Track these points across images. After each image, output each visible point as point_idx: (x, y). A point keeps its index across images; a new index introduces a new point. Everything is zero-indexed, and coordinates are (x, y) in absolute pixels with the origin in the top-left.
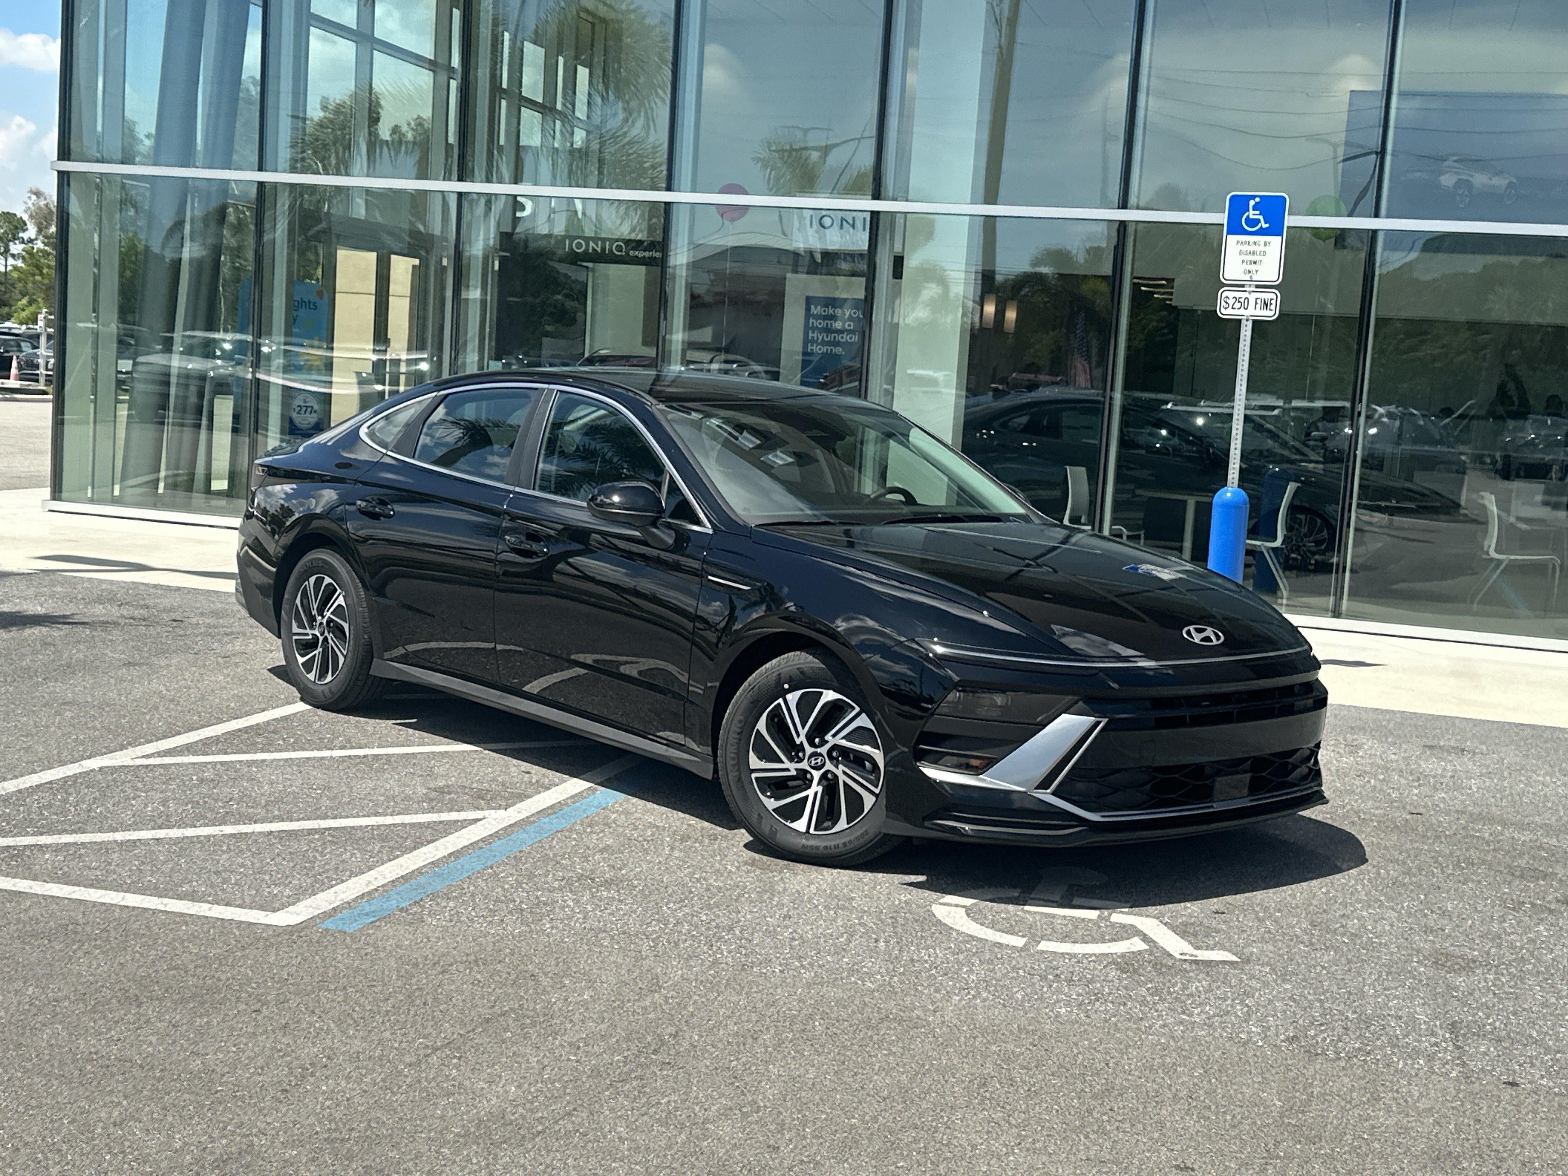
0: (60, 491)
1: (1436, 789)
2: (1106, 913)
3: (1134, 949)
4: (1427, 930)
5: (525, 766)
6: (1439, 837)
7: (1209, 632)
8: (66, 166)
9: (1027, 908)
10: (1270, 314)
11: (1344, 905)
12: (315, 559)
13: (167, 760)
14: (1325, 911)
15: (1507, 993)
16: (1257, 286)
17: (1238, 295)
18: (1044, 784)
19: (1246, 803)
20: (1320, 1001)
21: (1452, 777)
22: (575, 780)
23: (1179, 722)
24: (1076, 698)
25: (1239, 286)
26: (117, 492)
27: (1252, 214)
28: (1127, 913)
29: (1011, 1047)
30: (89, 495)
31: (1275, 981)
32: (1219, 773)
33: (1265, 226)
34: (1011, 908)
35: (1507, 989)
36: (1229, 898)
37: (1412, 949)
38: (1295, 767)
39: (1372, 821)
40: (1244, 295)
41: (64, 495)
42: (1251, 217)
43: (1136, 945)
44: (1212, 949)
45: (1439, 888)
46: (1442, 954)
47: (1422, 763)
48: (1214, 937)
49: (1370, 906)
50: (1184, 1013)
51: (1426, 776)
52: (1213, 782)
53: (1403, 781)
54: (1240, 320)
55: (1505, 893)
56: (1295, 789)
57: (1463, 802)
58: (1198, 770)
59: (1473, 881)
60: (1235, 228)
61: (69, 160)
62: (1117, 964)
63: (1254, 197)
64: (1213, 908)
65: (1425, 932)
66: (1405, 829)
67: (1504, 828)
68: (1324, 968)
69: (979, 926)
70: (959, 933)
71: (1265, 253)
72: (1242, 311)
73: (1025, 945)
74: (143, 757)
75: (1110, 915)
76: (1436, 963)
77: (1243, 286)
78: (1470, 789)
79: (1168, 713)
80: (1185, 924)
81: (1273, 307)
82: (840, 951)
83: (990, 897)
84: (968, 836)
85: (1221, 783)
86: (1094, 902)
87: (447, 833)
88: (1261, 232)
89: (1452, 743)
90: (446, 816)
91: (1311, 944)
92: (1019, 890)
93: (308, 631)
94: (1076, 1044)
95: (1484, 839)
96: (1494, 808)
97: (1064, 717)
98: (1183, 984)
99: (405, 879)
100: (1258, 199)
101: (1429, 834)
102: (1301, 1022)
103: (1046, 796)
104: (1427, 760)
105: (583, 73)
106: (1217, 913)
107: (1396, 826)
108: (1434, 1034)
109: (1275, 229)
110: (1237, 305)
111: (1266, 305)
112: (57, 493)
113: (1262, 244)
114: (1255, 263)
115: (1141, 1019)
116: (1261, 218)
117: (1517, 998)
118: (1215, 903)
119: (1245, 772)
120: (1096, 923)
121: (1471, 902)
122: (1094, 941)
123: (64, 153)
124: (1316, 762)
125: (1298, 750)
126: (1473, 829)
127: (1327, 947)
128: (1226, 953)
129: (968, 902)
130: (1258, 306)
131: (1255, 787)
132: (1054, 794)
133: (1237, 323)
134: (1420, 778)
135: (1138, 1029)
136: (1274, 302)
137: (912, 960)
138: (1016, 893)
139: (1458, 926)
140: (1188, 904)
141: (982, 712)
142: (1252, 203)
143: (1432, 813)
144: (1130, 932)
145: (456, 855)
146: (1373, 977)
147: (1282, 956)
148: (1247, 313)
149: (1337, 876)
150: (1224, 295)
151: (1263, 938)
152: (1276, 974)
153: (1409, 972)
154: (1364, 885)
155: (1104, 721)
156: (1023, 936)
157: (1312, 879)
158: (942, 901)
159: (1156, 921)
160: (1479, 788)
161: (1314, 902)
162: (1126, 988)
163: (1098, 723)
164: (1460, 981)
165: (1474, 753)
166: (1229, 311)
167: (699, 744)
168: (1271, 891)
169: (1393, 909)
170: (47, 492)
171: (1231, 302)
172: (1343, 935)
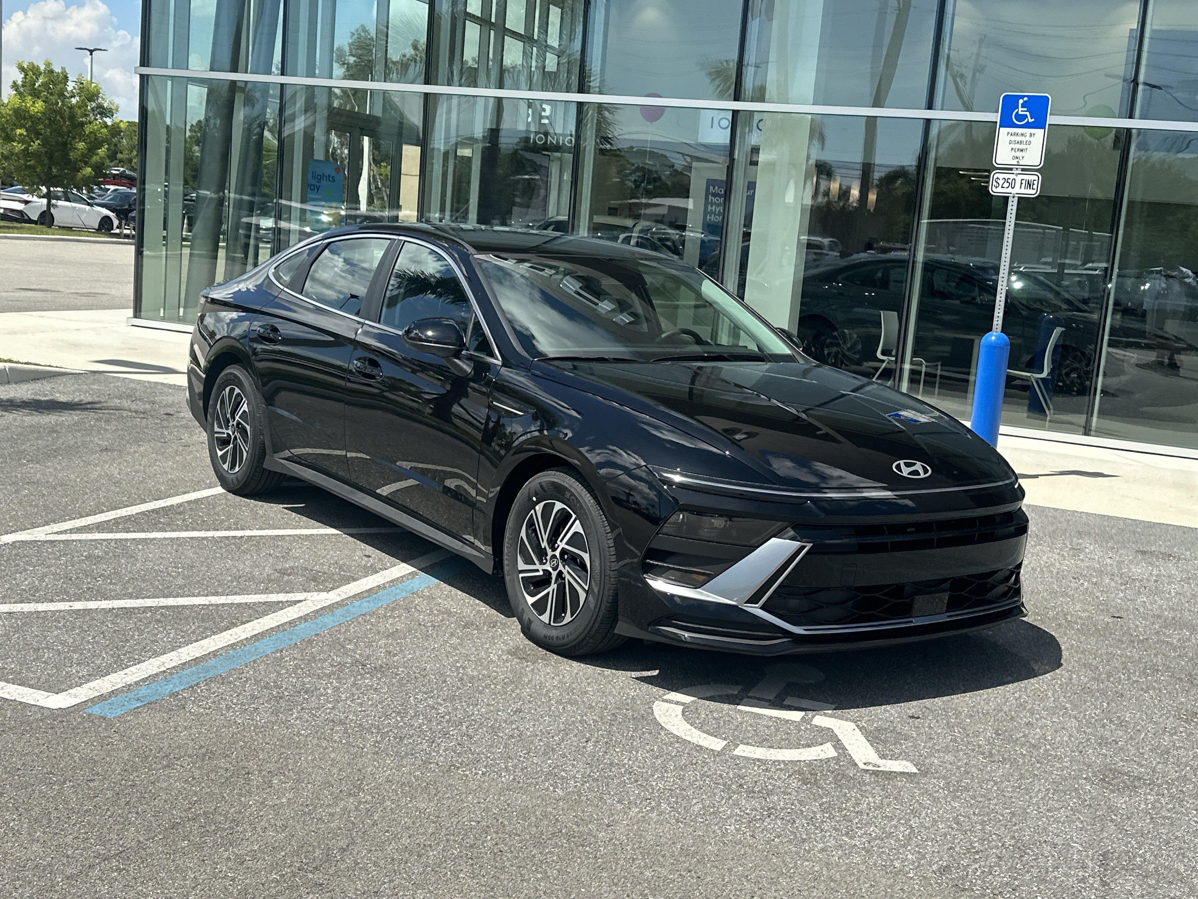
0: (140, 311)
1: (1139, 593)
2: (810, 714)
3: (823, 756)
4: (1103, 742)
5: (369, 550)
6: (1133, 642)
7: (918, 466)
8: (146, 71)
9: (740, 707)
10: (1032, 193)
11: (1032, 712)
12: (228, 374)
13: (75, 537)
14: (1012, 718)
15: (1164, 818)
16: (1023, 170)
17: (1007, 176)
18: (753, 599)
19: (943, 618)
20: (983, 823)
21: (1156, 581)
22: (404, 565)
23: (882, 548)
24: (787, 523)
25: (1008, 169)
26: (181, 314)
27: (1021, 111)
28: (830, 716)
29: (664, 872)
30: (162, 315)
31: (945, 798)
32: (919, 592)
33: (1030, 120)
34: (726, 706)
35: (1165, 813)
36: (927, 702)
37: (1084, 763)
38: (994, 587)
39: (1077, 623)
40: (1012, 177)
41: (143, 314)
42: (1020, 113)
43: (828, 751)
44: (897, 759)
45: (1122, 695)
46: (1111, 770)
47: (1132, 567)
48: (901, 744)
49: (1054, 714)
50: (847, 834)
51: (1134, 580)
52: (912, 601)
53: (1113, 584)
54: (1008, 197)
55: (1182, 703)
56: (993, 606)
57: (1161, 606)
58: (898, 590)
59: (1154, 689)
60: (1006, 122)
61: (148, 66)
62: (800, 772)
63: (1022, 97)
64: (910, 713)
65: (1100, 744)
66: (1103, 632)
67: (1192, 633)
68: (996, 783)
69: (688, 726)
70: (669, 733)
71: (1030, 143)
72: (1010, 190)
73: (724, 748)
74: (57, 533)
75: (813, 717)
76: (1103, 780)
77: (1011, 169)
78: (1170, 593)
79: (870, 540)
80: (878, 730)
81: (1035, 187)
82: (549, 750)
83: (708, 695)
84: (686, 642)
85: (920, 601)
86: (804, 703)
87: (265, 614)
88: (1028, 126)
89: (1162, 549)
90: (273, 598)
91: (991, 755)
92: (740, 687)
93: (224, 431)
94: (730, 870)
95: (1172, 644)
96: (1187, 614)
97: (773, 540)
98: (857, 799)
99: (196, 661)
100: (1026, 99)
101: (1124, 639)
102: (957, 849)
103: (756, 610)
104: (1137, 565)
105: (555, 13)
106: (913, 717)
107: (1097, 630)
108: (1084, 867)
109: (1039, 124)
110: (1006, 185)
111: (1029, 185)
112: (138, 313)
113: (1028, 135)
114: (1022, 151)
115: (804, 841)
116: (1028, 113)
117: (1172, 824)
118: (913, 707)
119: (944, 591)
120: (797, 725)
121: (1149, 712)
122: (790, 746)
123: (145, 61)
124: (1017, 580)
125: (996, 572)
126: (1164, 634)
127: (1004, 759)
128: (908, 764)
129: (688, 699)
130: (1023, 186)
131: (952, 605)
132: (762, 608)
133: (1005, 200)
134: (1128, 581)
135: (797, 853)
136: (1036, 182)
137: (611, 764)
138: (734, 691)
139: (1131, 738)
140: (888, 707)
141: (704, 533)
142: (1021, 101)
143: (1132, 617)
144: (829, 736)
145: (257, 637)
146: (1040, 795)
147: (958, 768)
148: (1014, 191)
149: (1032, 681)
150: (995, 177)
151: (947, 747)
152: (949, 791)
153: (1076, 789)
154: (1055, 691)
155: (809, 546)
156: (725, 739)
157: (1008, 683)
158: (666, 697)
159: (853, 725)
160: (1177, 593)
161: (1006, 709)
162: (801, 802)
163: (803, 547)
164: (1121, 802)
165: (1179, 560)
166: (999, 189)
167: (484, 544)
168: (968, 694)
169: (1075, 718)
170: (130, 312)
171: (1001, 182)
172: (1022, 745)
